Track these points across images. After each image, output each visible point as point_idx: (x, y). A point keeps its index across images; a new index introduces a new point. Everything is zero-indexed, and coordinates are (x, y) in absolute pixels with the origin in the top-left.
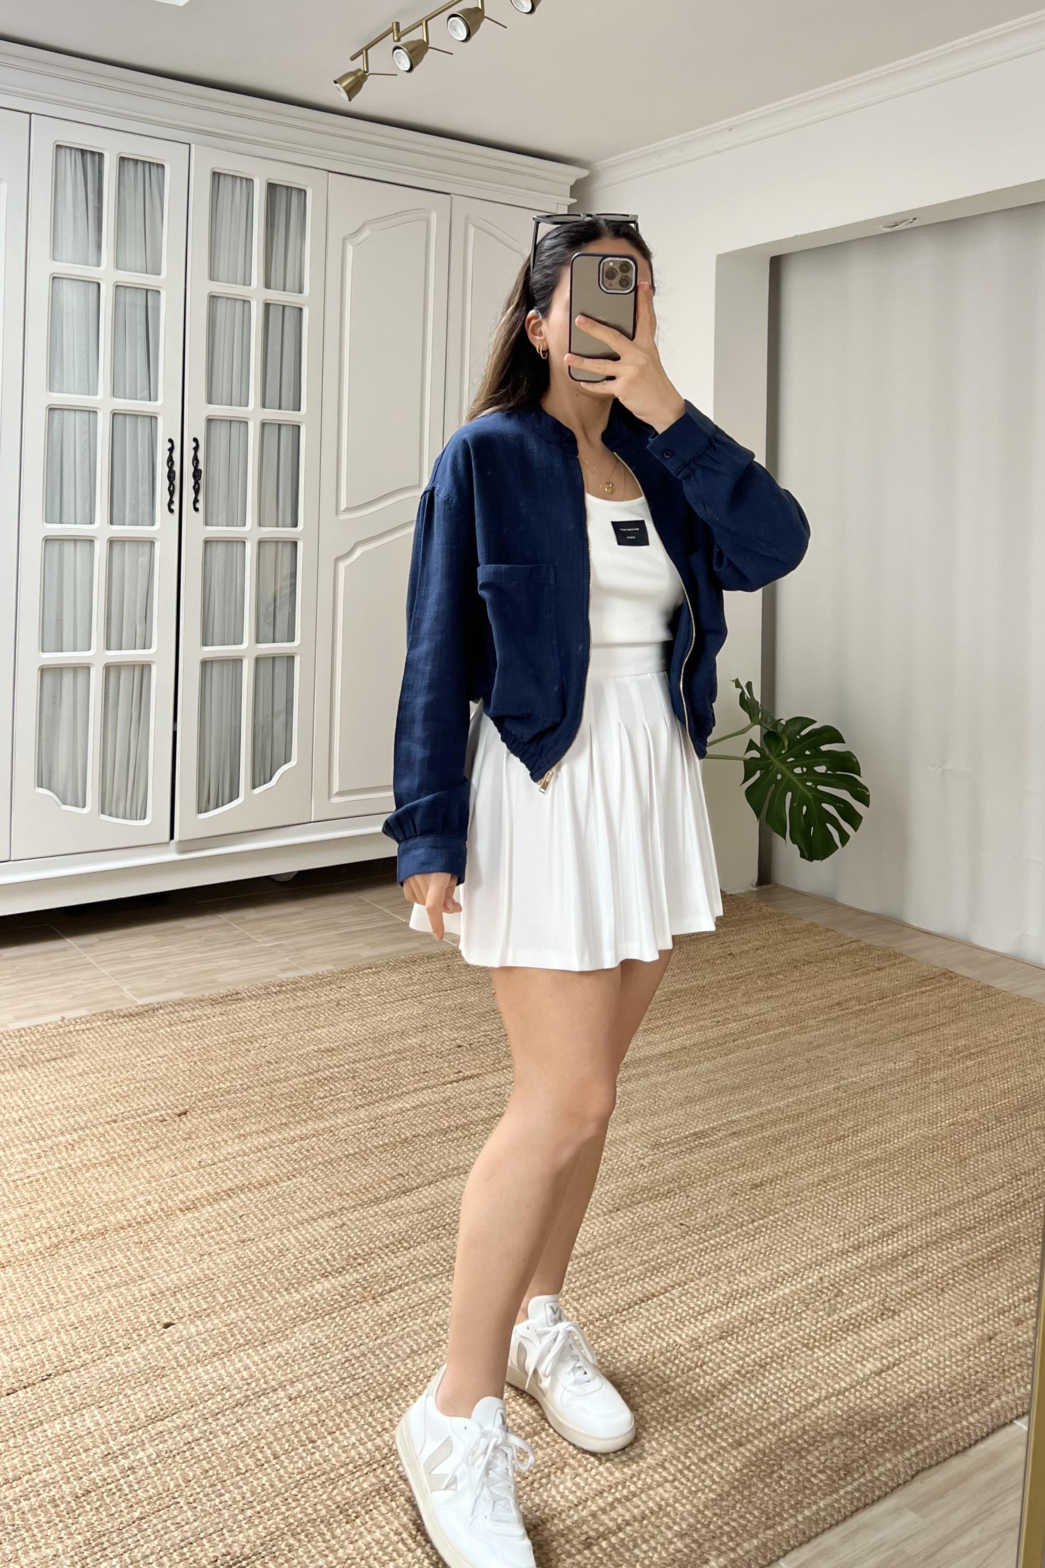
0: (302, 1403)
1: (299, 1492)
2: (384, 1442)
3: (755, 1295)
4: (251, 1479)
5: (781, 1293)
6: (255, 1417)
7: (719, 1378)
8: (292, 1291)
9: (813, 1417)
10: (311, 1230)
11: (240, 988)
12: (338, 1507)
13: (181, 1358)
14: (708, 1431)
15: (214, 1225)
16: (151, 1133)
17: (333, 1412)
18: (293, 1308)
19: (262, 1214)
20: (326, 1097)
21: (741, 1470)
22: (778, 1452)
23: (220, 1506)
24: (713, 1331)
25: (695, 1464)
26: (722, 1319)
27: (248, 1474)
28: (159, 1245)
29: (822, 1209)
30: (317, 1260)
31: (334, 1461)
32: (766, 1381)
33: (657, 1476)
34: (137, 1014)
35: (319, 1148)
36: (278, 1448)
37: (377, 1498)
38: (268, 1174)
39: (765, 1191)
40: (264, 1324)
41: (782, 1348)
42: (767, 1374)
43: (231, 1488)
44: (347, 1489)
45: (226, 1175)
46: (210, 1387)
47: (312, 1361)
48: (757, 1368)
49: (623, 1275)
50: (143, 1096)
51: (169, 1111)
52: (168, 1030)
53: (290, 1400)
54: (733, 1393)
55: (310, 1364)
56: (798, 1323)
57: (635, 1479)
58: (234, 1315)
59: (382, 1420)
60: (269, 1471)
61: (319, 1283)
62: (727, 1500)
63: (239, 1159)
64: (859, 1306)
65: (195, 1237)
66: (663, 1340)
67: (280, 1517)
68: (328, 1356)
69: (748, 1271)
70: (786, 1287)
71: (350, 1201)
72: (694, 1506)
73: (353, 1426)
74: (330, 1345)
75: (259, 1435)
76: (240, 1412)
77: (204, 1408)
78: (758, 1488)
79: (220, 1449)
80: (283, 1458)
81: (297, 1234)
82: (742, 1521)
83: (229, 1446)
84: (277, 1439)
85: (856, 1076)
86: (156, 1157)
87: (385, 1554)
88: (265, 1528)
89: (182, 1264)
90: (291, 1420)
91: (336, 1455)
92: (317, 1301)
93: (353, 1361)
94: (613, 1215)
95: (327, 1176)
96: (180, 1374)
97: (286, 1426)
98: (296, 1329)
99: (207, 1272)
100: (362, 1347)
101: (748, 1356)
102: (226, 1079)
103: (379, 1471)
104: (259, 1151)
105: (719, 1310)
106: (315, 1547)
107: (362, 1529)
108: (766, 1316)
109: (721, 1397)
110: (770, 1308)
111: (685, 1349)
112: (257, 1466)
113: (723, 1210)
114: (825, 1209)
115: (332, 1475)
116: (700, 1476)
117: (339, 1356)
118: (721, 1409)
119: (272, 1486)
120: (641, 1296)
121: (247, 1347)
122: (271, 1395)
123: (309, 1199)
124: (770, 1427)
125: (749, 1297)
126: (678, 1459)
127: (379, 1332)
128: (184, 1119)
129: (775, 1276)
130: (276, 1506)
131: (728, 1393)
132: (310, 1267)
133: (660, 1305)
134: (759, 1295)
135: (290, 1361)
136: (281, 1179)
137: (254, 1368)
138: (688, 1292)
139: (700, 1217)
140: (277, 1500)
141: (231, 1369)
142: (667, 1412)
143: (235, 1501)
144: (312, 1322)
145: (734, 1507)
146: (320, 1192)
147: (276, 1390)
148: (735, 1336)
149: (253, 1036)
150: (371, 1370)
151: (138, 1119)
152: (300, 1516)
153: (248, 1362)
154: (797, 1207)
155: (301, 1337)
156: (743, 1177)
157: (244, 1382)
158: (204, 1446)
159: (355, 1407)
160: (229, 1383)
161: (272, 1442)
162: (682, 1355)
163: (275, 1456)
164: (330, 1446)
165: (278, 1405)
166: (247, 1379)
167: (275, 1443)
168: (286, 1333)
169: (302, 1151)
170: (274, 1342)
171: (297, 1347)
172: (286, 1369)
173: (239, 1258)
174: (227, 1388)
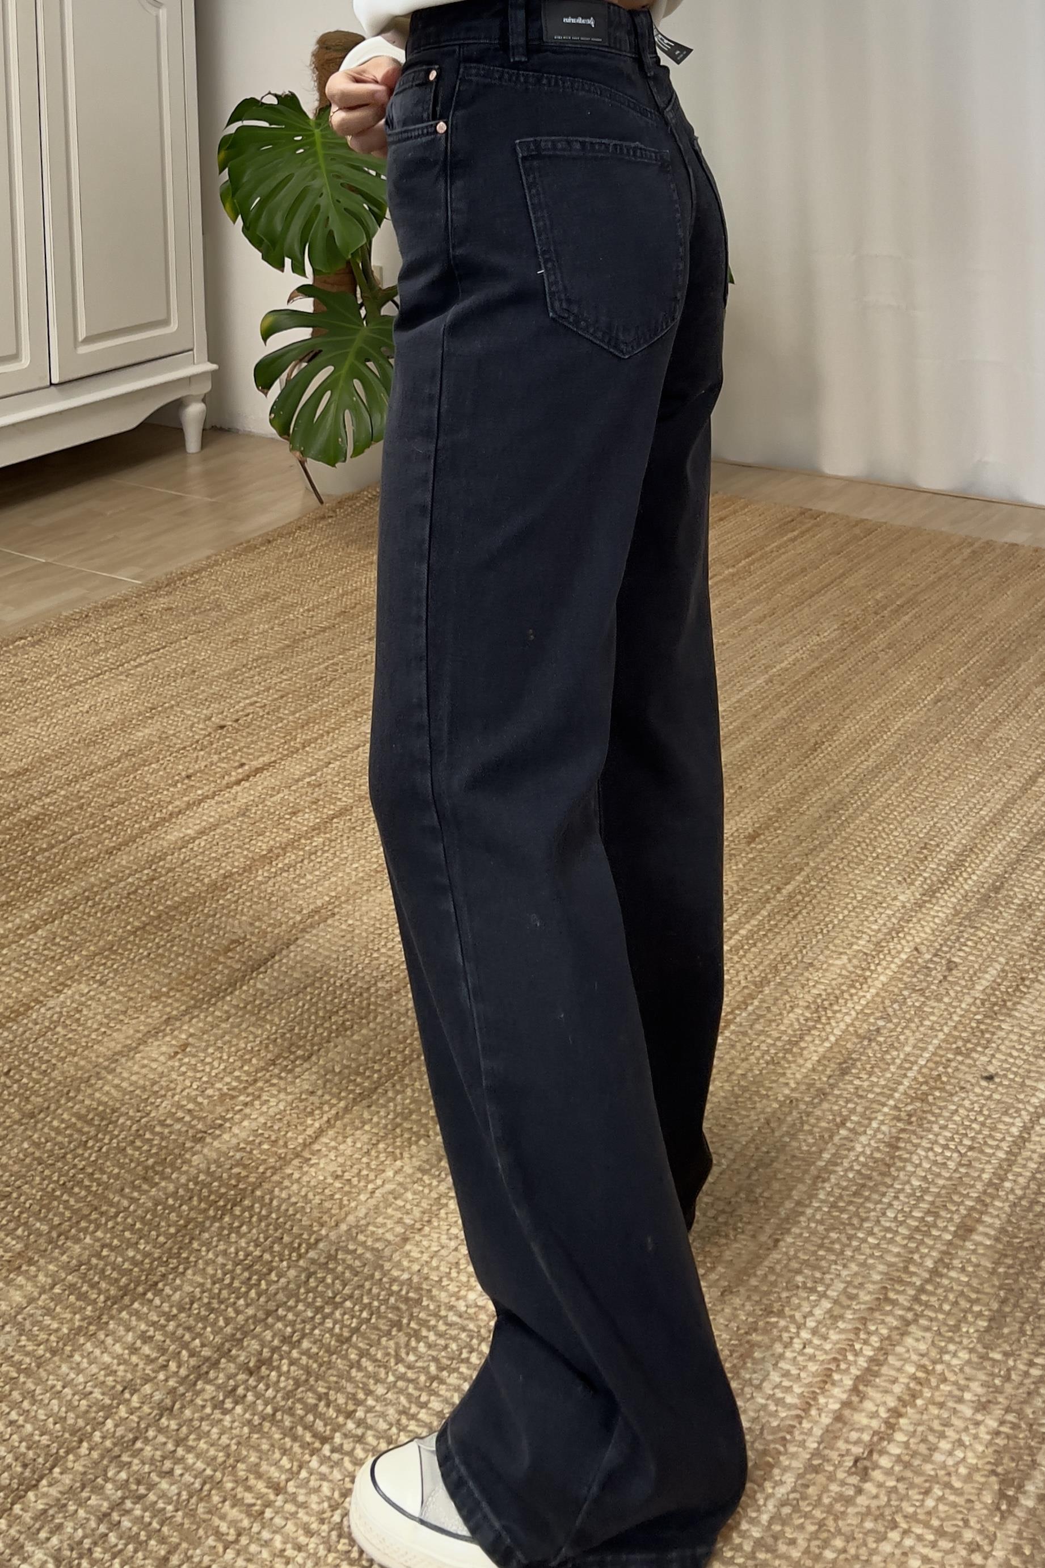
5: (878, 984)
6: (205, 1427)
7: (880, 1136)
8: (157, 1179)
18: (172, 1208)
27: (244, 1540)
30: (171, 1115)
35: (81, 929)
36: (273, 1472)
40: (138, 1251)
41: (932, 1065)
42: (936, 1110)
46: (97, 1394)
47: (253, 1294)
55: (253, 1300)
60: (278, 1521)
61: (194, 1154)
64: (987, 976)
68: (273, 1276)
73: (379, 1389)
74: (267, 1257)
75: (228, 1456)
76: (173, 1425)
77: (104, 1438)
79: (170, 1508)
83: (184, 1495)
90: (269, 1410)
93: (320, 1273)
96: (30, 1385)
97: (266, 1424)
98: (195, 1245)
100: (321, 1245)
101: (896, 1090)
105: (813, 1032)
110: (879, 1010)
112: (254, 1519)
117: (292, 1273)
121: (127, 1300)
122: (212, 1374)
126: (902, 1281)
129: (855, 962)
131: (904, 1154)
132: (166, 1131)
134: (851, 995)
135: (216, 1304)
136: (46, 996)
137: (159, 1337)
141: (118, 1348)
142: (842, 1210)
144: (217, 1225)
147: (218, 1362)
148: (860, 1065)
150: (356, 1280)
153: (143, 1326)
154: (822, 855)
155: (211, 1255)
157: (155, 1365)
158: (138, 1512)
159: (362, 1354)
160: (129, 1376)
161: (258, 1465)
162: (808, 1114)
163: (278, 1489)
164: (360, 1439)
165: (235, 1389)
166: (157, 1358)
167: (264, 1467)
168: (184, 1255)
169: (58, 940)
170: (171, 1276)
171: (214, 1275)
172: (216, 1320)
173: (37, 1145)
174: (130, 1387)
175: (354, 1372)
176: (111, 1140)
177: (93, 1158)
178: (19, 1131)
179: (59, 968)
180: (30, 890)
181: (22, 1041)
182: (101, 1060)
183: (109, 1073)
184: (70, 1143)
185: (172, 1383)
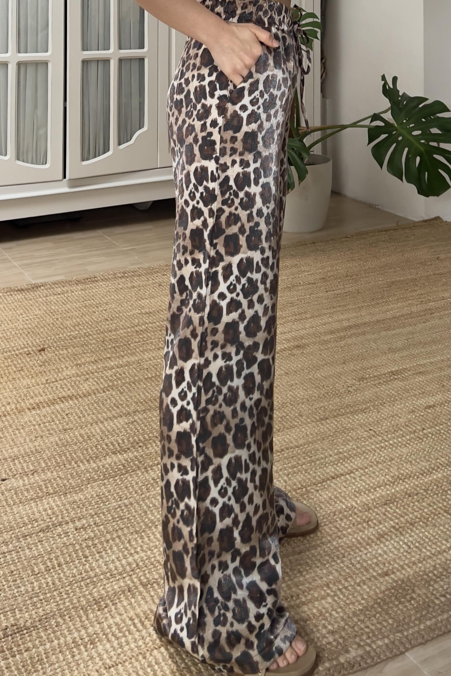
0: (84, 532)
1: (71, 589)
2: (134, 560)
3: (415, 477)
4: (41, 578)
5: (435, 477)
6: (51, 540)
7: (379, 530)
8: (91, 462)
9: (443, 559)
10: (112, 424)
11: (97, 275)
12: (94, 600)
13: (9, 500)
14: (365, 564)
15: (49, 419)
16: (19, 361)
17: (103, 539)
18: (90, 472)
19: (82, 413)
20: (139, 342)
21: (384, 592)
22: (413, 581)
23: (17, 594)
24: (380, 499)
25: (351, 585)
26: (389, 492)
27: (39, 575)
28: (10, 430)
30: (112, 443)
31: (97, 570)
32: (413, 534)
33: (323, 593)
34: (26, 289)
35: (129, 373)
36: (62, 560)
37: (122, 596)
38: (90, 388)
39: (435, 410)
40: (68, 482)
41: (429, 513)
42: (414, 529)
43: (27, 583)
44: (103, 589)
45: (63, 388)
46: (25, 519)
47: (96, 506)
48: (408, 525)
49: (322, 461)
50: (19, 339)
51: (34, 348)
52: (44, 299)
54: (387, 540)
55: (94, 508)
56: (444, 497)
57: (306, 594)
58: (50, 475)
59: (135, 546)
60: (53, 574)
61: (110, 457)
62: (370, 611)
63: (73, 379)
65: (34, 426)
66: (343, 503)
67: (55, 604)
68: (107, 503)
69: (413, 462)
70: (439, 473)
72: (345, 613)
73: (115, 549)
74: (110, 497)
75: (52, 550)
76: (42, 536)
77: (19, 532)
78: (394, 604)
79: (24, 558)
80: (64, 566)
81: (102, 426)
82: (379, 626)
83: (31, 556)
84: (63, 554)
86: (19, 376)
87: (120, 632)
88: (43, 610)
89: (22, 442)
90: (74, 542)
91: (99, 567)
92: (107, 469)
93: (123, 508)
94: (323, 422)
95: (130, 391)
96: (6, 509)
97: (70, 546)
98: (89, 486)
99: (38, 448)
100: (131, 499)
101: (402, 517)
102: (76, 330)
103: (127, 578)
104: (88, 374)
105: (387, 486)
106: (74, 625)
107: (108, 615)
108: (421, 491)
109: (378, 543)
110: (425, 486)
111: (358, 510)
112: (46, 571)
115: (95, 579)
116: (353, 594)
117: (115, 504)
118: (377, 550)
119: (53, 584)
120: (333, 475)
121: (54, 495)
122: (64, 526)
123: (114, 404)
124: (411, 565)
125: (411, 479)
126: (340, 582)
127: (144, 490)
128: (43, 353)
129: (432, 466)
130: (53, 597)
131: (384, 540)
132: (106, 447)
133: (346, 481)
134: (419, 478)
135: (81, 506)
136: (99, 392)
137: (56, 509)
138: (367, 474)
139: (386, 424)
140: (55, 593)
141: (41, 508)
142: (338, 551)
143: (27, 592)
144: (100, 482)
145: (374, 616)
146: (123, 401)
147: (68, 523)
148: (395, 504)
149: (100, 303)
150: (134, 514)
151: (13, 353)
152: (68, 604)
153: (53, 504)
155: (91, 491)
156: (421, 401)
157: (48, 517)
158: (14, 556)
159: (119, 537)
160: (38, 517)
162: (355, 514)
163: (59, 565)
164: (97, 561)
165: (68, 533)
166: (50, 515)
167: (61, 557)
168: (82, 488)
170: (73, 493)
171: (87, 497)
172: (78, 510)
173: (60, 440)
174: (36, 520)
175: (111, 541)
176: (86, 445)
177: (75, 449)
182: (102, 418)
185: (50, 524)
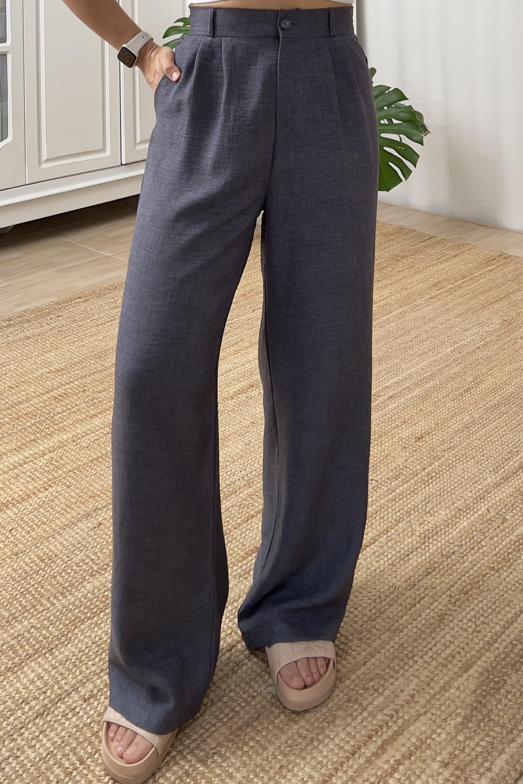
0: (96, 703)
3: (443, 532)
5: (461, 527)
6: (56, 726)
8: (67, 594)
10: (73, 534)
18: (70, 610)
19: (28, 525)
24: (420, 569)
26: (423, 558)
29: (472, 450)
30: (83, 561)
36: (82, 753)
39: (426, 441)
40: (48, 631)
47: (97, 659)
53: (85, 701)
55: (96, 662)
58: (19, 627)
60: (78, 778)
61: (89, 583)
69: (433, 512)
70: (464, 521)
71: (102, 502)
75: (63, 742)
76: (41, 723)
79: (29, 764)
80: (89, 762)
81: (61, 540)
83: (37, 759)
84: (80, 744)
85: (464, 340)
90: (89, 721)
92: (91, 600)
95: (78, 481)
97: (85, 728)
98: (76, 631)
101: (453, 586)
105: (419, 550)
108: (456, 549)
110: (458, 541)
113: (399, 463)
114: (474, 450)
121: (36, 655)
122: (66, 700)
123: (66, 505)
125: (439, 534)
129: (453, 513)
132: (78, 569)
134: (445, 532)
135: (78, 663)
137: (46, 676)
141: (25, 681)
144: (89, 621)
146: (75, 497)
147: (71, 693)
153: (40, 670)
154: (453, 452)
155: (82, 637)
156: (406, 433)
157: (40, 691)
158: (14, 765)
160: (26, 696)
161: (75, 748)
163: (82, 762)
165: (75, 709)
166: (43, 688)
167: (78, 748)
168: (69, 636)
169: (53, 462)
170: (60, 646)
171: (81, 648)
172: (76, 670)
173: (15, 570)
174: (26, 701)
176: (51, 571)
177: (39, 580)
178: (8, 562)
179: (50, 477)
180: (47, 434)
181: (22, 514)
182: (57, 528)
183: (59, 535)
184: (31, 571)
185: (46, 702)
